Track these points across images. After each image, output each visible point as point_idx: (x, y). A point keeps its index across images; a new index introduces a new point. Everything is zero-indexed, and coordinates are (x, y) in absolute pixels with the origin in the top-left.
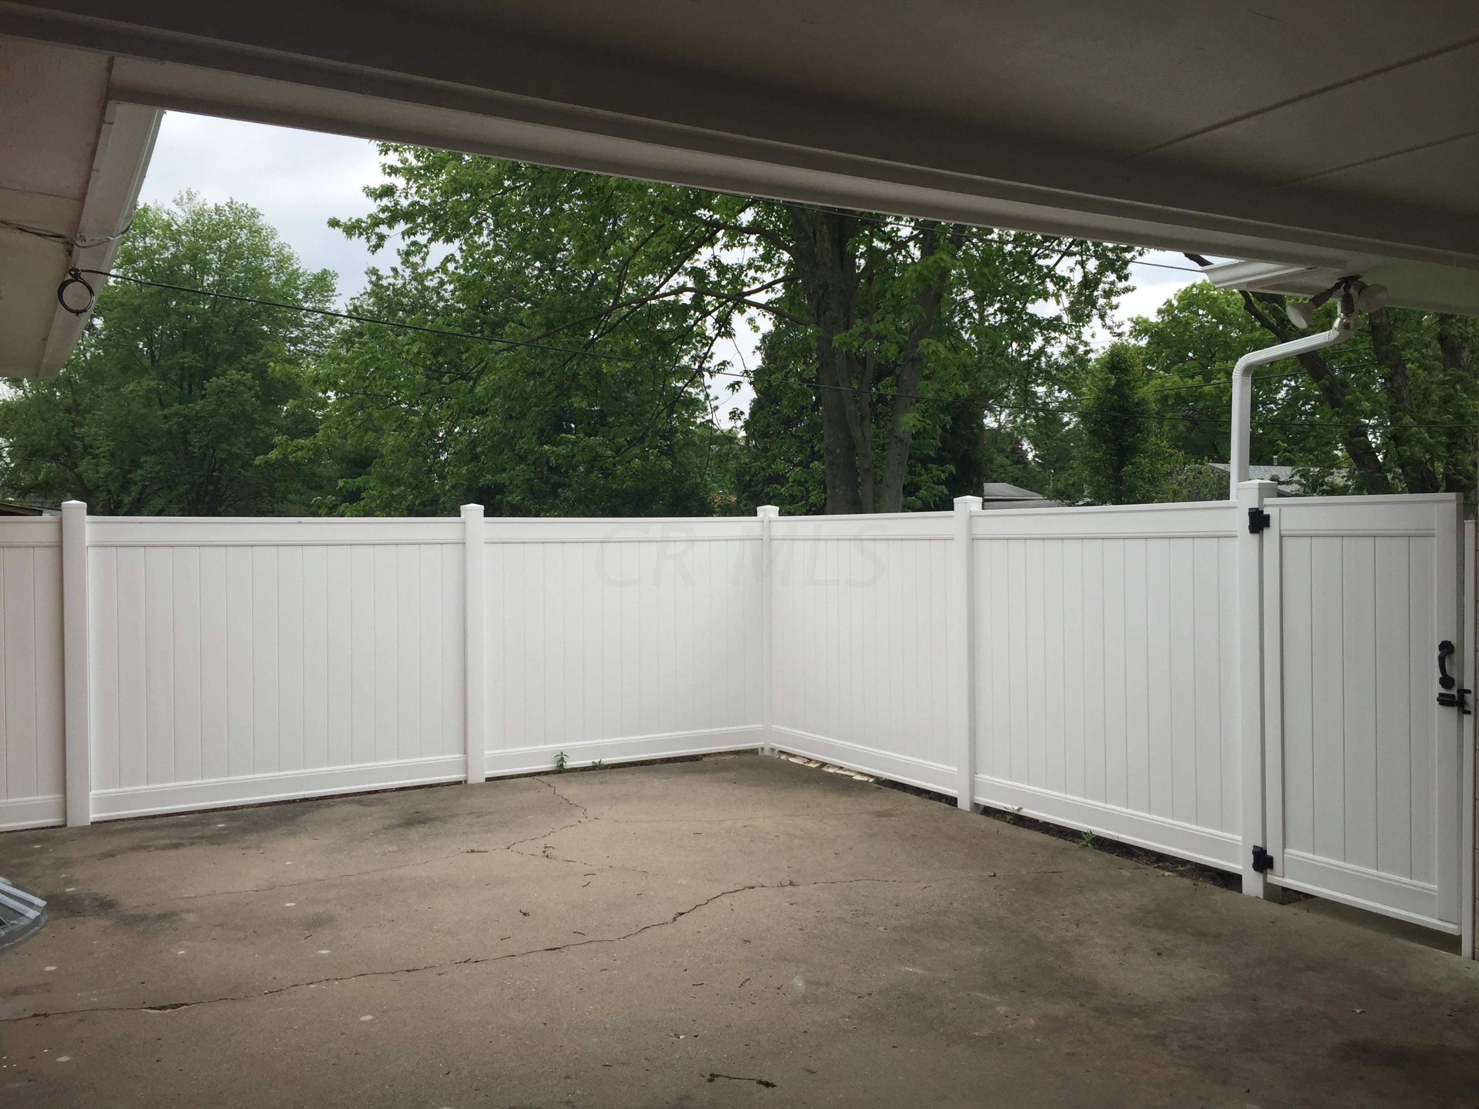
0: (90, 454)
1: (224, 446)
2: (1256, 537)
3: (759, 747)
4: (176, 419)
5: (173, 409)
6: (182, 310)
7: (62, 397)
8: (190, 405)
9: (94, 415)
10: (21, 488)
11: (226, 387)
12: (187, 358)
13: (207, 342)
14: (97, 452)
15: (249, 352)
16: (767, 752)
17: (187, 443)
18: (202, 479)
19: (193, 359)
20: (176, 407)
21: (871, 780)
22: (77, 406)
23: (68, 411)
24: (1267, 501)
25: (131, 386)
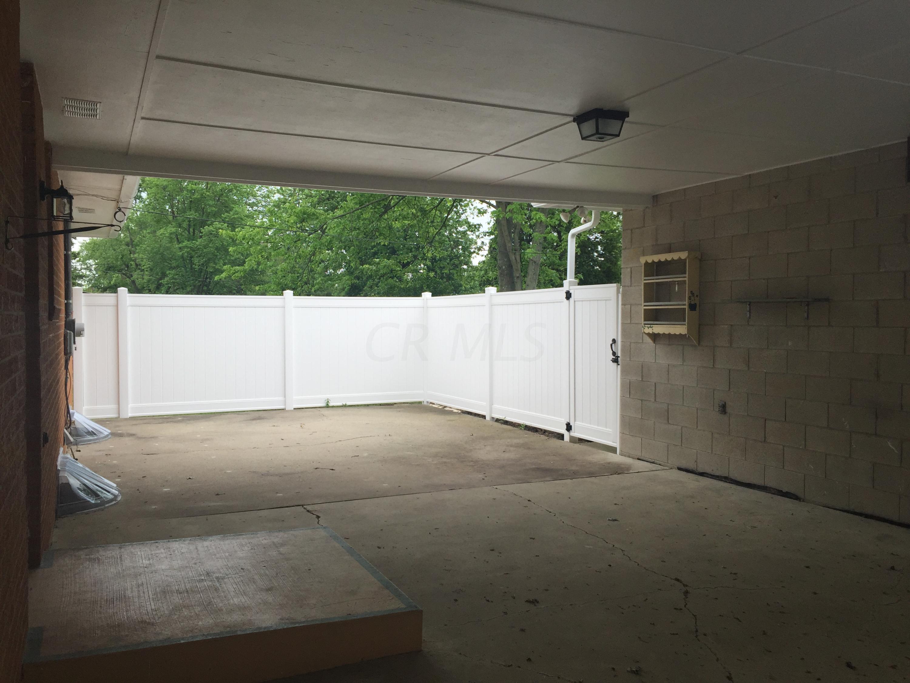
0: (139, 269)
1: (212, 265)
2: (568, 301)
3: (422, 401)
4: (186, 250)
5: (184, 244)
6: (189, 188)
7: (124, 237)
8: (193, 242)
9: (141, 247)
10: (102, 288)
11: (213, 231)
12: (192, 215)
13: (203, 206)
14: (143, 268)
15: (227, 212)
16: (425, 403)
17: (192, 263)
18: (200, 283)
19: (195, 216)
20: (186, 243)
21: (460, 411)
22: (132, 242)
23: (127, 245)
24: (571, 287)
25: (162, 231)
